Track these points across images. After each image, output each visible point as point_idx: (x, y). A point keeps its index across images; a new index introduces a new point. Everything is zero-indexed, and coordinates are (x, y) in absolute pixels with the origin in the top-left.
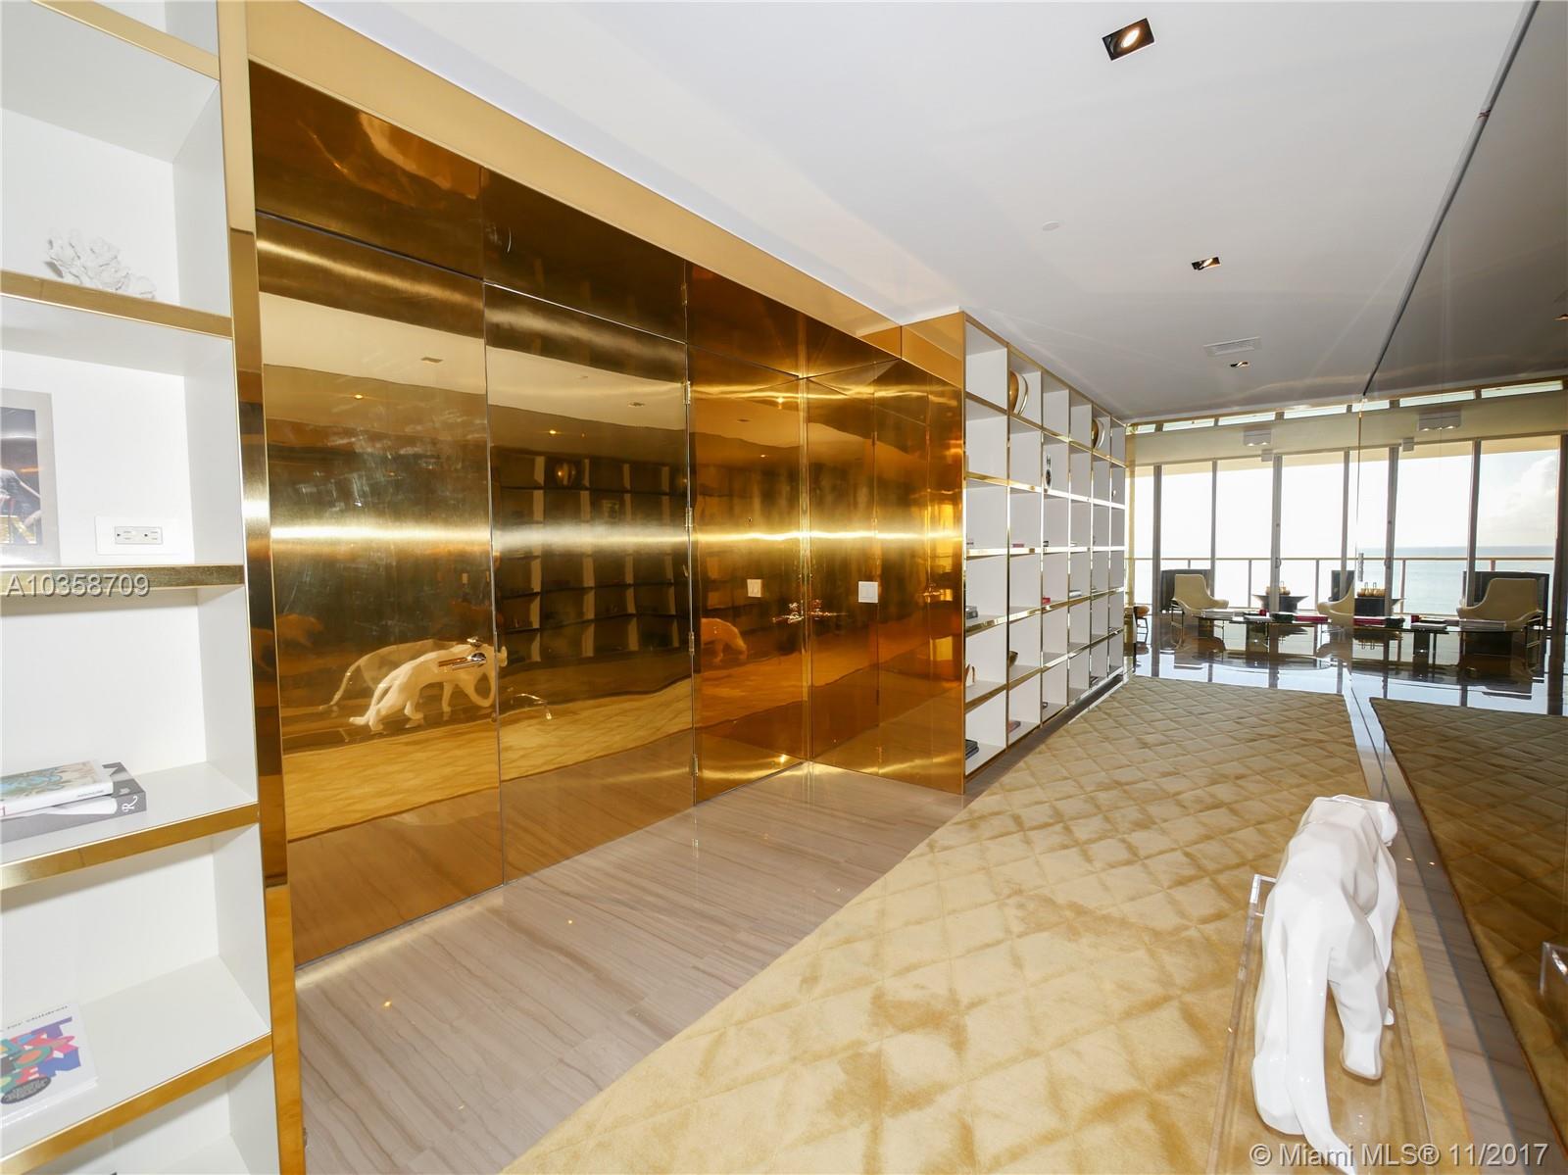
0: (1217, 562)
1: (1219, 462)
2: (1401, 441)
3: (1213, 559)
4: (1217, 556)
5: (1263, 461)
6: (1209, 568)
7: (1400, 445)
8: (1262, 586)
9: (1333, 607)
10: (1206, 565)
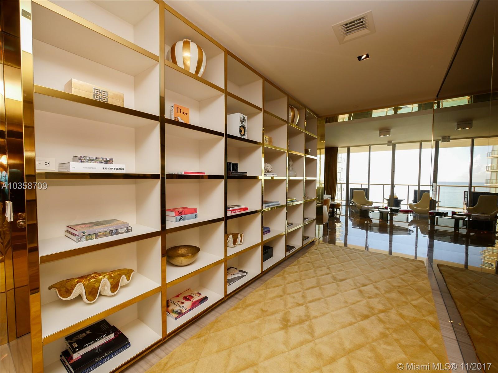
0: (370, 185)
1: (372, 146)
2: (441, 138)
3: (369, 184)
4: (370, 183)
5: (388, 146)
6: (367, 187)
7: (440, 140)
8: (388, 195)
9: (415, 205)
10: (365, 187)
